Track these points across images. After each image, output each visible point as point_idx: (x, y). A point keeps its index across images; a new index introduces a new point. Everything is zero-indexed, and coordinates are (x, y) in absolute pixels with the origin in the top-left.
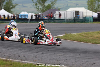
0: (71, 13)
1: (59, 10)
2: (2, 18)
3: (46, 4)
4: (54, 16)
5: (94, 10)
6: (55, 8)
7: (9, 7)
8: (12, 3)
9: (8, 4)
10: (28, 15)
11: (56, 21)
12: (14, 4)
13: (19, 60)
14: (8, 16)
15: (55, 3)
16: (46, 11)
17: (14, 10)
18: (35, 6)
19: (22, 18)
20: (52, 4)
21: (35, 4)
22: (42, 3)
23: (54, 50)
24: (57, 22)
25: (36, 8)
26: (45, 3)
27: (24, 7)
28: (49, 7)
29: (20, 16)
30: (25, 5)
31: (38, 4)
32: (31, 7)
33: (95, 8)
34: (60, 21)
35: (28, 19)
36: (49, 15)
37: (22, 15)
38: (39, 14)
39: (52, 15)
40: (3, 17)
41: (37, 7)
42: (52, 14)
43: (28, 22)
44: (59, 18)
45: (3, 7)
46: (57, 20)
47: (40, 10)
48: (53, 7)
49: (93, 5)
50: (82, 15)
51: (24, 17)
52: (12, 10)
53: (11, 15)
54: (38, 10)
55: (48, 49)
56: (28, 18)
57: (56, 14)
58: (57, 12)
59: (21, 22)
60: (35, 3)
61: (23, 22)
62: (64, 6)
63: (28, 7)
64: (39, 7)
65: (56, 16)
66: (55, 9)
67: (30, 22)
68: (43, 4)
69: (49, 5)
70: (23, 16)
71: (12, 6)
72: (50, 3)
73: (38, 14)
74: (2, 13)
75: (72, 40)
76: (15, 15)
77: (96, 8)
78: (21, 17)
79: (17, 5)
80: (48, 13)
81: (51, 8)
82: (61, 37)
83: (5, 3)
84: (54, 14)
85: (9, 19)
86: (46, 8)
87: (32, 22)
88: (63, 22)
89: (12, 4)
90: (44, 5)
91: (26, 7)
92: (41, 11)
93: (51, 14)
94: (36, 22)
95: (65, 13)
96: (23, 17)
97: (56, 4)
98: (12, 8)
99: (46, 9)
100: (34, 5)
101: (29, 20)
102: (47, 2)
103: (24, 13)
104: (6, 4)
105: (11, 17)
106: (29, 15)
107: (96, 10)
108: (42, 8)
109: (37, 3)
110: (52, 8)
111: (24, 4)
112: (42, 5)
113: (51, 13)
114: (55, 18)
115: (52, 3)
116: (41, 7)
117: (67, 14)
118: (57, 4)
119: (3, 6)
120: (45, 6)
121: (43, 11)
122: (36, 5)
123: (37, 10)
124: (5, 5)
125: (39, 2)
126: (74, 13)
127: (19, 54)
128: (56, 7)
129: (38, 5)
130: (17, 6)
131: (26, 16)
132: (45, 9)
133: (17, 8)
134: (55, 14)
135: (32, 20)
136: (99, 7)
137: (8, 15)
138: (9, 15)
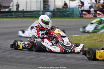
0: (37, 2)
50: (53, 5)
57: (13, 4)
58: (15, 1)
65: (13, 6)
84: (10, 3)
95: (27, 2)
114: (12, 10)
117: (31, 4)
126: (41, 1)
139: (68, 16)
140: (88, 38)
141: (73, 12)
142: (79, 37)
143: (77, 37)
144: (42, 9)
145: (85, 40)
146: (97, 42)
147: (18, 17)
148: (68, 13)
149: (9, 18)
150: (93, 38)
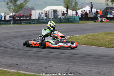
5: (71, 8)
6: (28, 7)
15: (28, 2)
20: (24, 4)
25: (8, 7)
26: (17, 2)
28: (21, 7)
31: (9, 3)
33: (72, 6)
41: (9, 7)
47: (11, 9)
48: (26, 6)
49: (70, 3)
54: (9, 10)
60: (6, 2)
62: (31, 5)
64: (10, 6)
67: (13, 24)
68: (15, 3)
69: (21, 4)
72: (22, 2)
75: (82, 44)
77: (74, 7)
81: (23, 7)
90: (15, 5)
92: (12, 11)
99: (18, 9)
100: (5, 4)
107: (73, 8)
108: (14, 7)
112: (14, 4)
115: (24, 2)
120: (17, 5)
122: (7, 4)
123: (9, 9)
125: (10, 1)
132: (17, 9)
136: (76, 5)
139: (71, 22)
140: (85, 37)
141: (75, 18)
142: (78, 37)
143: (77, 36)
144: (53, 18)
145: (82, 39)
146: (91, 40)
147: (35, 23)
148: (71, 19)
149: (28, 24)
150: (88, 37)
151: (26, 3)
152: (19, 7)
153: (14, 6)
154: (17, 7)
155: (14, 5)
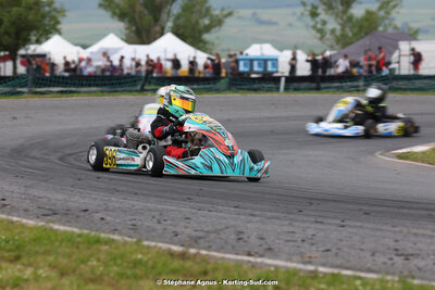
1: (412, 35)
2: (166, 73)
3: (358, 11)
4: (389, 63)
6: (395, 28)
7: (197, 23)
8: (207, 5)
9: (192, 13)
10: (276, 60)
11: (401, 84)
12: (217, 12)
13: (237, 254)
14: (193, 63)
15: (395, 6)
16: (358, 40)
17: (218, 38)
18: (309, 20)
19: (252, 71)
20: (382, 13)
21: (307, 13)
22: (340, 8)
23: (392, 210)
24: (405, 90)
25: (314, 27)
26: (354, 5)
27: (261, 22)
28: (368, 25)
29: (241, 63)
30: (265, 14)
31: (319, 11)
32: (290, 25)
34: (418, 83)
35: (276, 75)
36: (370, 59)
37: (252, 61)
38: (328, 53)
39: (383, 58)
40: (168, 66)
41: (319, 26)
42: (382, 55)
43: (278, 89)
44: (412, 72)
45: (170, 24)
46: (405, 82)
47: (328, 36)
48: (387, 22)
51: (259, 65)
52: (206, 37)
53: (202, 58)
54: (321, 38)
55: (366, 208)
56: (277, 72)
57: (400, 56)
58: (405, 47)
59: (249, 90)
60: (309, 8)
61: (255, 90)
63: (275, 24)
64: (324, 23)
65: (398, 62)
66: (394, 31)
67: (287, 89)
68: (344, 12)
69: (369, 13)
70: (255, 63)
71: (206, 21)
72: (374, 7)
73: (322, 54)
74: (165, 51)
76: (223, 60)
78: (245, 65)
79: (230, 14)
80: (366, 52)
81: (376, 28)
82: (423, 153)
83: (176, 9)
84: (391, 54)
85: (196, 75)
86: (355, 30)
87: (296, 90)
88: (429, 90)
89: (208, 10)
90: (345, 18)
91: (270, 23)
92: (334, 41)
93: (377, 56)
94: (311, 89)
96: (256, 68)
97: (398, 13)
98: (208, 29)
99: (355, 35)
100: (302, 14)
101: (283, 80)
102: (361, 3)
103: (261, 49)
104: (180, 11)
105: (206, 67)
106: (281, 60)
108: (338, 27)
109: (316, 8)
110: (381, 29)
111: (259, 11)
112: (340, 14)
113: (380, 48)
114: (397, 73)
115: (380, 8)
116: (333, 24)
118: (402, 11)
119: (167, 20)
120: (350, 18)
121: (343, 41)
122: (314, 14)
123: (318, 35)
124: (178, 17)
125: (325, 4)
127: (239, 229)
128: (398, 23)
129: (323, 16)
130: (228, 21)
131: (269, 63)
132: (350, 34)
133: (230, 27)
134: (396, 55)
135: (293, 80)
137: (192, 59)
138: (195, 58)
151: (388, 13)
152: (361, 27)
153: (339, 24)
154: (351, 28)
155: (342, 19)
